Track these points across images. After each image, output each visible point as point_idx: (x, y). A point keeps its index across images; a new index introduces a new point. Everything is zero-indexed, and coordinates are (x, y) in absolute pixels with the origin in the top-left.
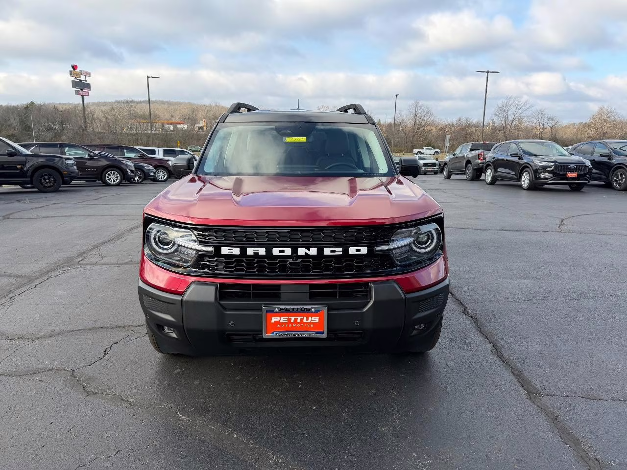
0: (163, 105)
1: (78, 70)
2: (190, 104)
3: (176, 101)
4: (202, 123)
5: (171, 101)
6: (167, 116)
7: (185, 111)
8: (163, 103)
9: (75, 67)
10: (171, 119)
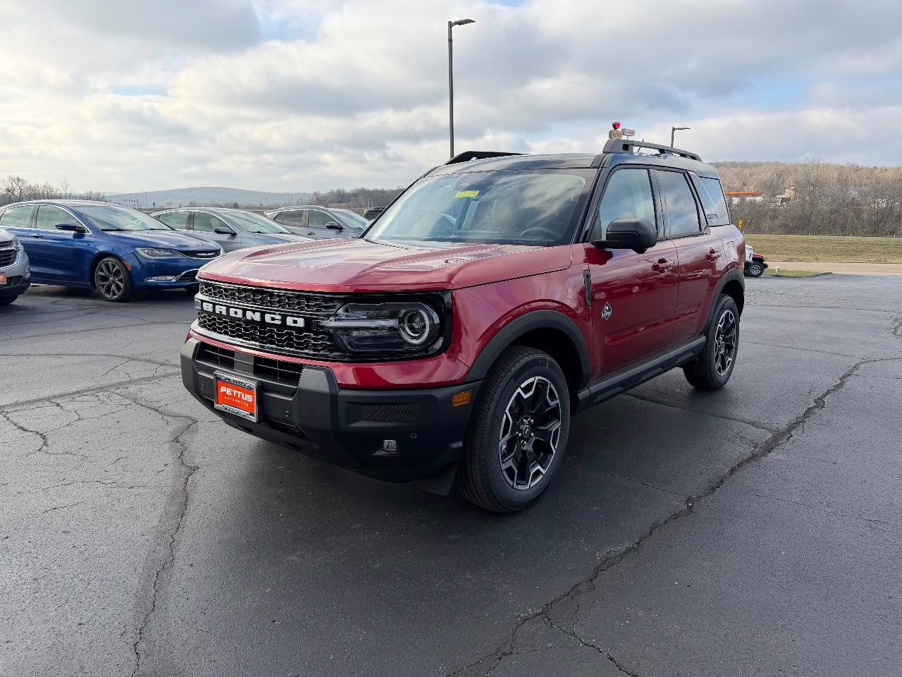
0: (733, 169)
1: (620, 130)
2: (777, 164)
3: (755, 161)
4: (788, 193)
5: (748, 161)
6: (737, 184)
7: (765, 176)
8: (734, 165)
9: (616, 126)
10: (742, 189)
